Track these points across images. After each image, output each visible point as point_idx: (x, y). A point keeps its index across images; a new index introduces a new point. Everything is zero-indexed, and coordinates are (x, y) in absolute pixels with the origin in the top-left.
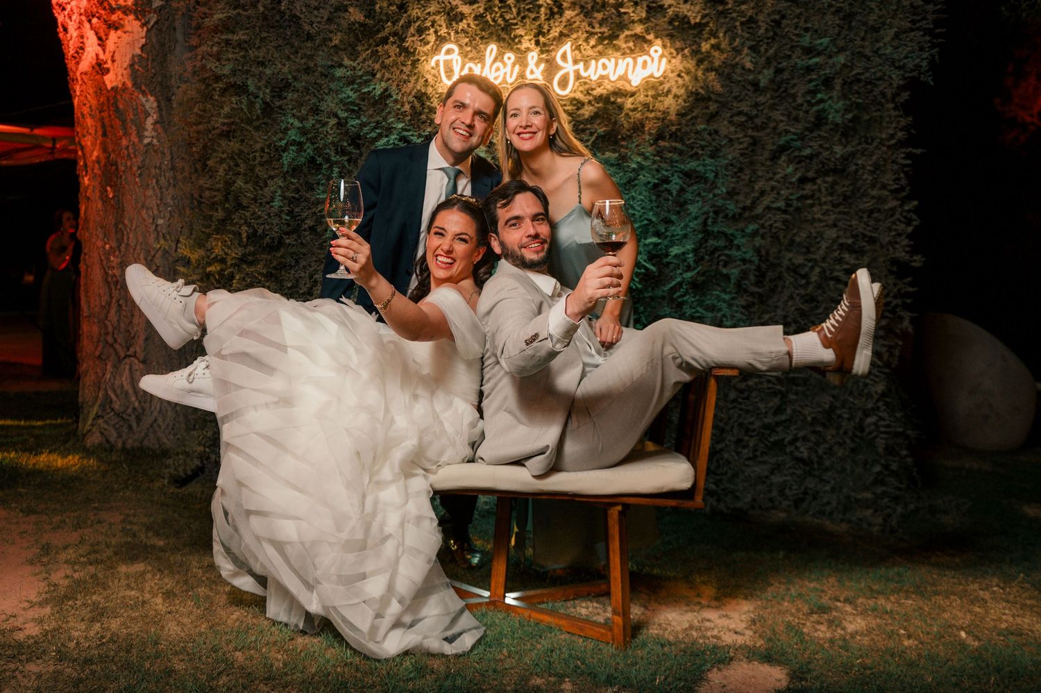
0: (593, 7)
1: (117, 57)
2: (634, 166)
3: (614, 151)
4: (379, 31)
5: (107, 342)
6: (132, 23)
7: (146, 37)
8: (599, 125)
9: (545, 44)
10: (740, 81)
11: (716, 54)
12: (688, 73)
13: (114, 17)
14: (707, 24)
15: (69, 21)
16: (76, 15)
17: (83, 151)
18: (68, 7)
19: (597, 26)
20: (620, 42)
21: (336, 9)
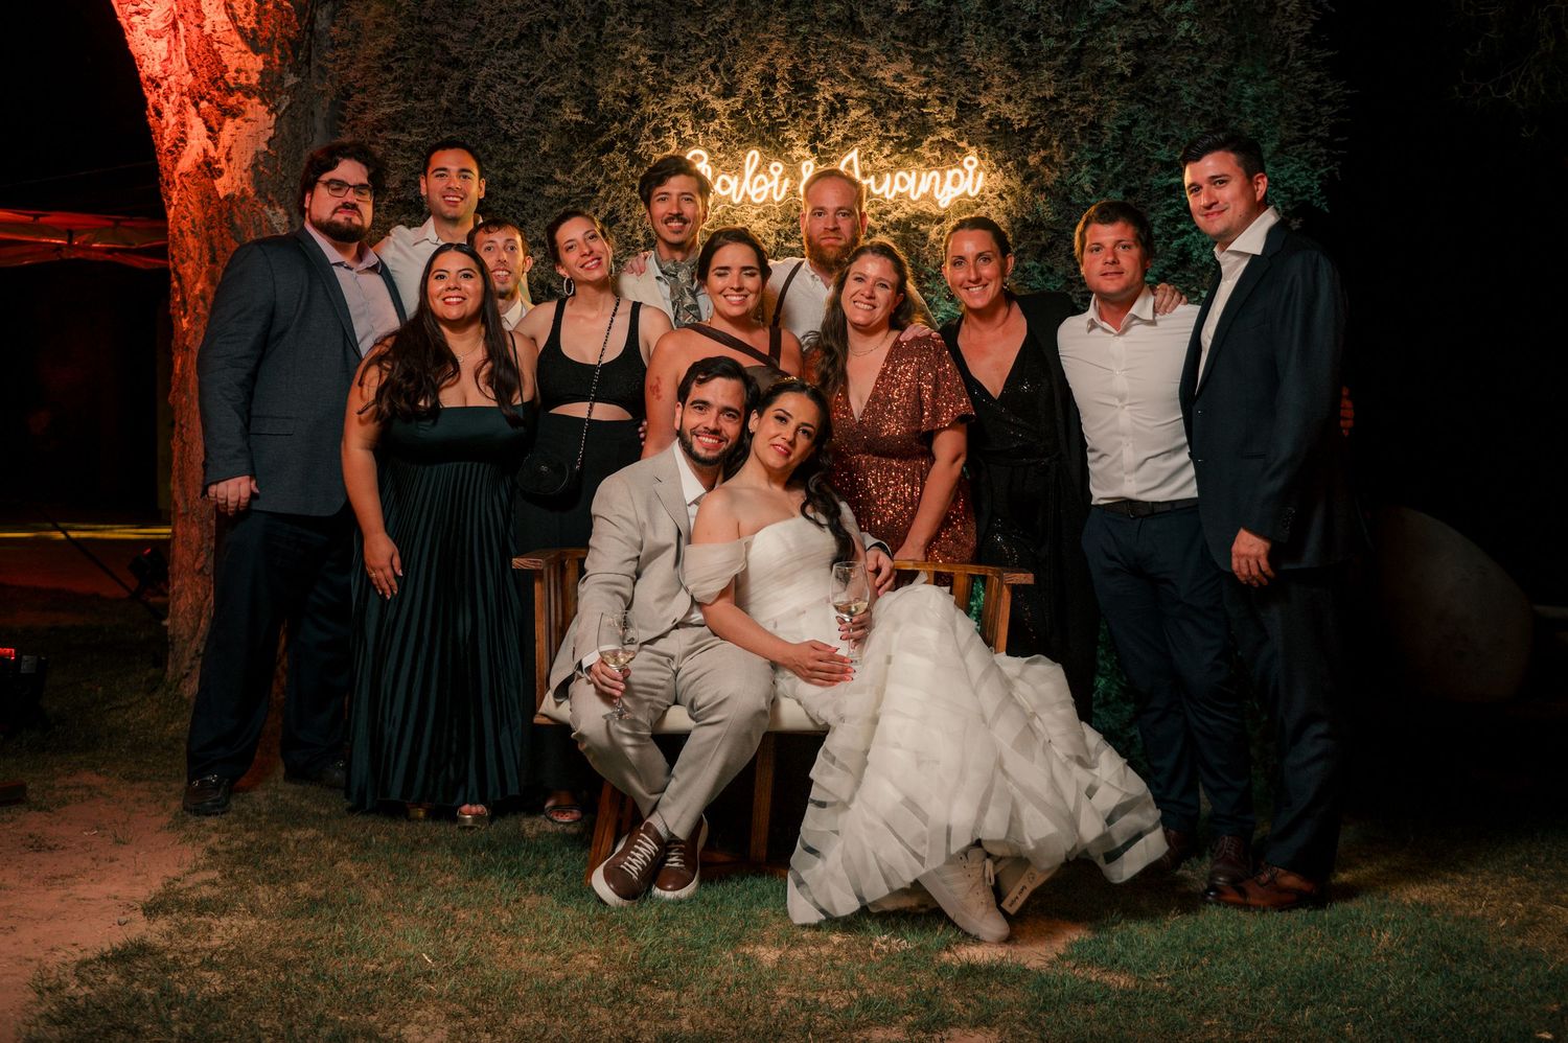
0: (887, 103)
1: (234, 154)
4: (601, 133)
6: (256, 109)
7: (275, 127)
9: (823, 151)
11: (1048, 170)
12: (1012, 192)
13: (232, 101)
14: (1037, 128)
15: (164, 103)
16: (175, 94)
17: (180, 282)
18: (165, 84)
19: (893, 128)
20: (924, 150)
21: (544, 100)
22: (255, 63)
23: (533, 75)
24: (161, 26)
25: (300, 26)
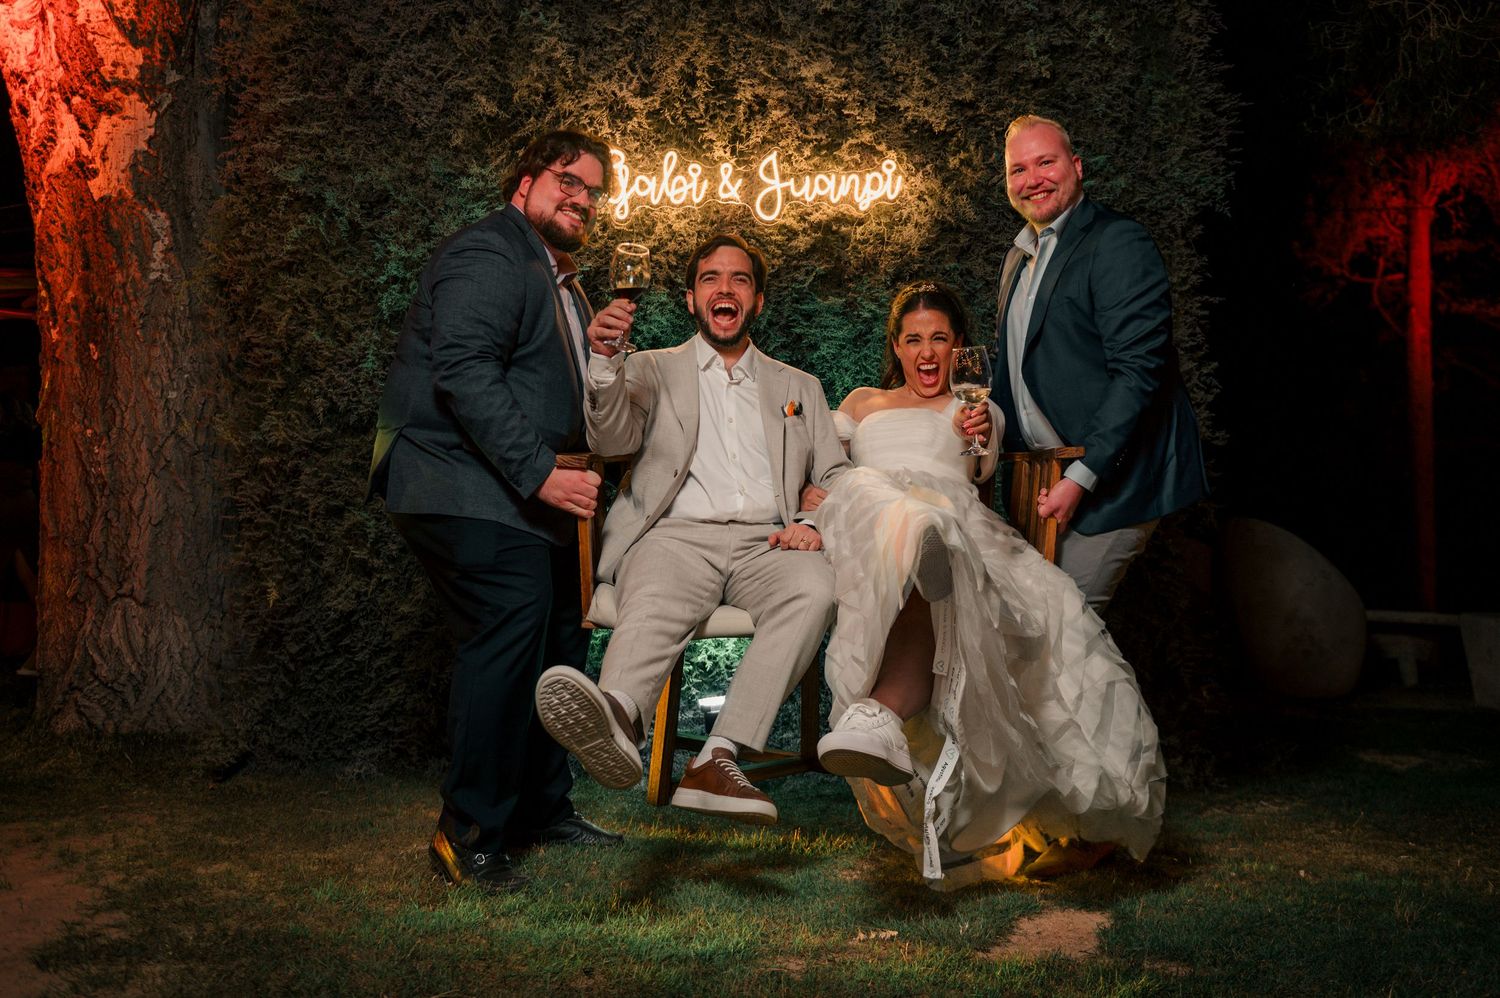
0: (805, 106)
1: (110, 152)
2: (867, 315)
3: (839, 296)
4: (515, 129)
5: (87, 576)
6: (134, 106)
7: (156, 126)
8: (818, 260)
9: (742, 153)
10: (996, 207)
11: (969, 172)
12: (932, 195)
13: (108, 96)
14: (953, 134)
15: (31, 99)
16: (43, 90)
17: (48, 290)
18: (32, 79)
19: (812, 131)
20: (843, 153)
21: (453, 96)
22: (134, 57)
23: (441, 69)
24: (27, 16)
25: (184, 20)
